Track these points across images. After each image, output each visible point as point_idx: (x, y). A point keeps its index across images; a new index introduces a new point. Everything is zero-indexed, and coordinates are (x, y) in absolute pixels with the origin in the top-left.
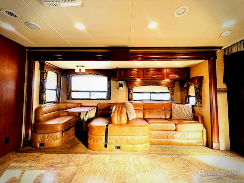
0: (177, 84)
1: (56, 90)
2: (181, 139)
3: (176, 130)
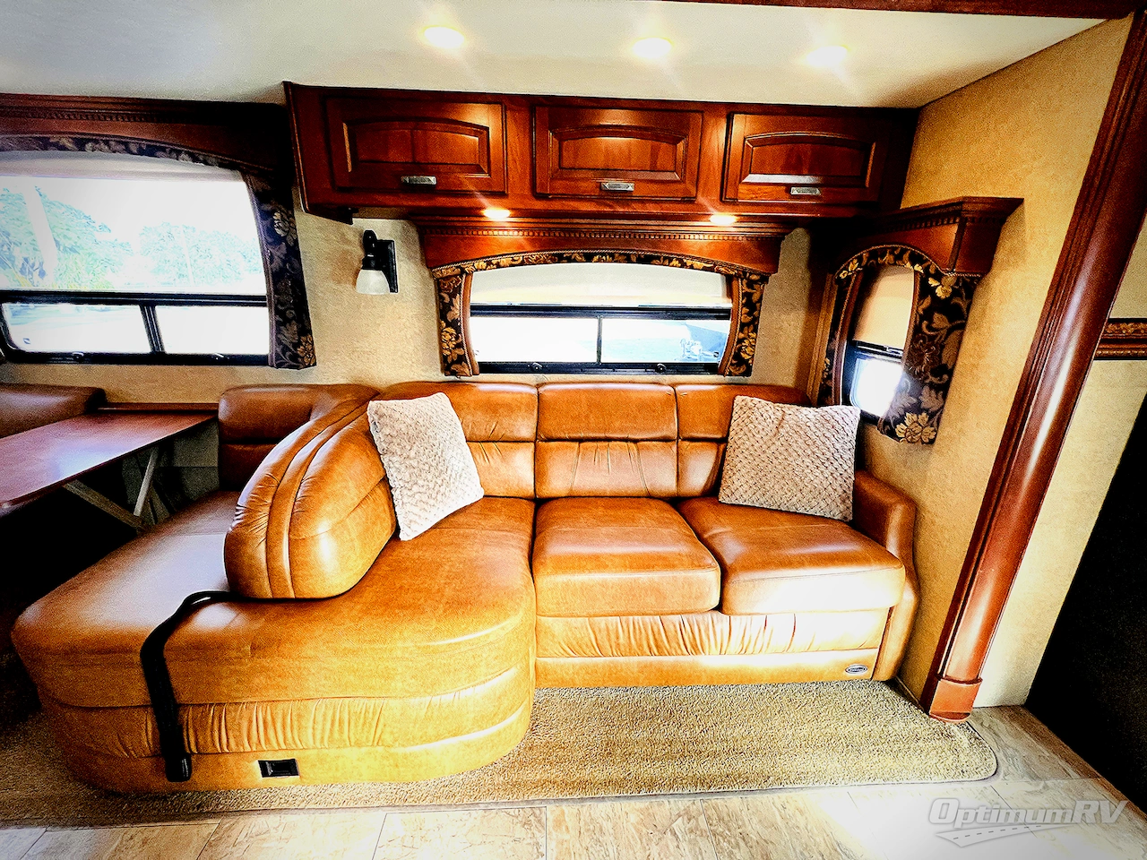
0: (796, 248)
2: (744, 651)
3: (719, 608)
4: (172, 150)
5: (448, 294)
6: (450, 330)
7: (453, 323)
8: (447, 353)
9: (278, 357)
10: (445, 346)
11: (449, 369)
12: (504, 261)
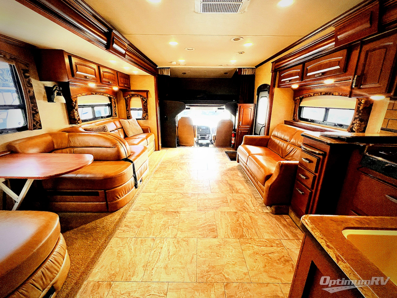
5: (75, 102)
6: (76, 112)
7: (77, 110)
8: (76, 118)
9: (34, 126)
10: (76, 116)
11: (77, 122)
12: (84, 94)
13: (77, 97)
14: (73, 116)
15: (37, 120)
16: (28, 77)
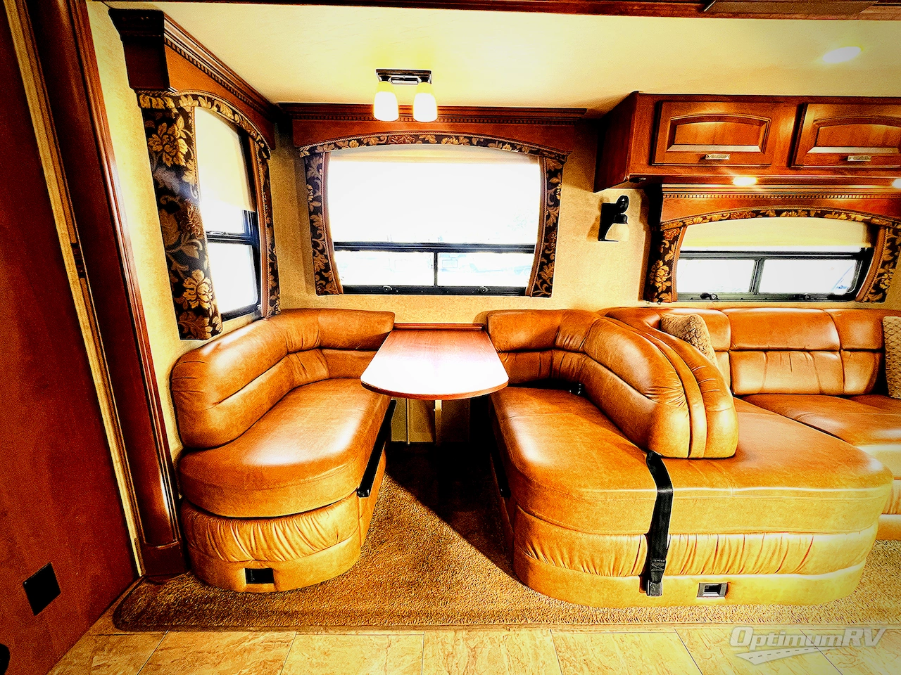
1: (251, 239)
4: (500, 142)
5: (669, 241)
6: (666, 268)
7: (669, 264)
8: (658, 285)
9: (536, 288)
10: (659, 279)
11: (657, 297)
12: (715, 216)
13: (685, 225)
14: (652, 280)
15: (544, 278)
16: (557, 184)
